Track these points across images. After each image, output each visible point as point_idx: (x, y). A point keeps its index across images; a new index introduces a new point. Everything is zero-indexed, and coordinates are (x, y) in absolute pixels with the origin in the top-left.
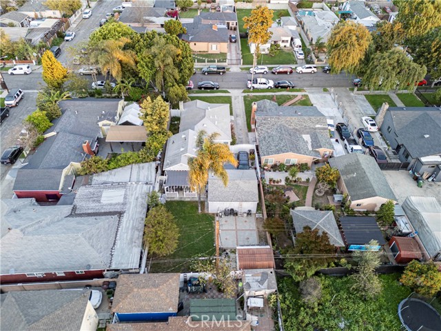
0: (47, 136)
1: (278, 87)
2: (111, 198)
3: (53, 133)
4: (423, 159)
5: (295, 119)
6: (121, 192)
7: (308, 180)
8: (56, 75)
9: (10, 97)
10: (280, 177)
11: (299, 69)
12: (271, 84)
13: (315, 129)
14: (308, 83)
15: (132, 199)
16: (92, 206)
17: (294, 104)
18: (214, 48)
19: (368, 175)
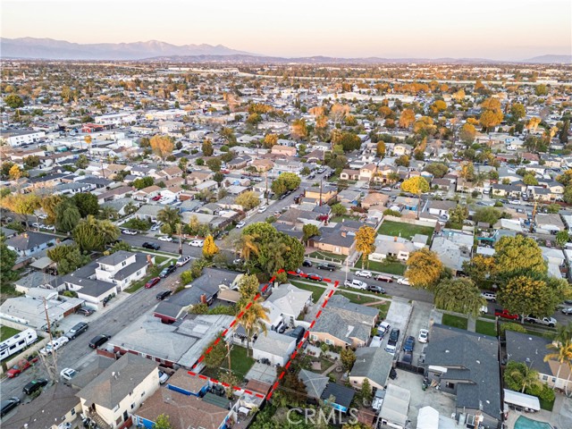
0: (186, 287)
1: (369, 290)
2: (199, 329)
3: (190, 286)
4: (431, 367)
5: (349, 313)
6: (206, 328)
7: (336, 358)
8: (210, 251)
9: (181, 260)
10: (317, 351)
11: (400, 280)
12: (364, 286)
13: (361, 324)
14: (400, 293)
15: (209, 334)
16: (187, 331)
17: (371, 306)
18: (337, 250)
19: (374, 363)
